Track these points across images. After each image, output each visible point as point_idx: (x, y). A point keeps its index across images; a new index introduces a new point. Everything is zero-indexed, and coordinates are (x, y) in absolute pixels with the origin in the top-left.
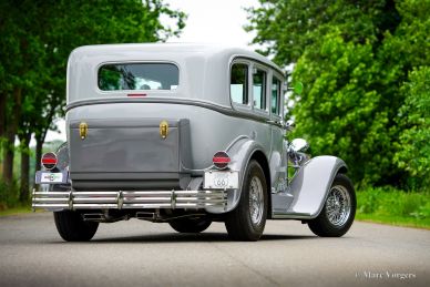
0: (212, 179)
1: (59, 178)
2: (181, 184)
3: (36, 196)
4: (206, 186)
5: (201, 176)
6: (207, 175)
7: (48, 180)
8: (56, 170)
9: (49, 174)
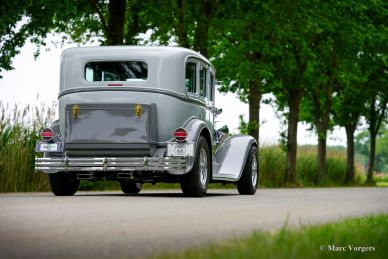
0: (173, 149)
1: (54, 147)
2: (151, 152)
3: (38, 161)
4: (169, 154)
5: (165, 146)
6: (169, 146)
7: (45, 149)
8: (52, 142)
9: (46, 145)
